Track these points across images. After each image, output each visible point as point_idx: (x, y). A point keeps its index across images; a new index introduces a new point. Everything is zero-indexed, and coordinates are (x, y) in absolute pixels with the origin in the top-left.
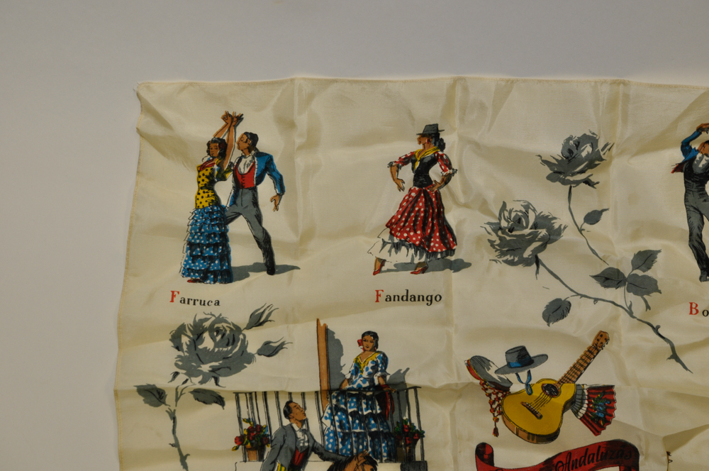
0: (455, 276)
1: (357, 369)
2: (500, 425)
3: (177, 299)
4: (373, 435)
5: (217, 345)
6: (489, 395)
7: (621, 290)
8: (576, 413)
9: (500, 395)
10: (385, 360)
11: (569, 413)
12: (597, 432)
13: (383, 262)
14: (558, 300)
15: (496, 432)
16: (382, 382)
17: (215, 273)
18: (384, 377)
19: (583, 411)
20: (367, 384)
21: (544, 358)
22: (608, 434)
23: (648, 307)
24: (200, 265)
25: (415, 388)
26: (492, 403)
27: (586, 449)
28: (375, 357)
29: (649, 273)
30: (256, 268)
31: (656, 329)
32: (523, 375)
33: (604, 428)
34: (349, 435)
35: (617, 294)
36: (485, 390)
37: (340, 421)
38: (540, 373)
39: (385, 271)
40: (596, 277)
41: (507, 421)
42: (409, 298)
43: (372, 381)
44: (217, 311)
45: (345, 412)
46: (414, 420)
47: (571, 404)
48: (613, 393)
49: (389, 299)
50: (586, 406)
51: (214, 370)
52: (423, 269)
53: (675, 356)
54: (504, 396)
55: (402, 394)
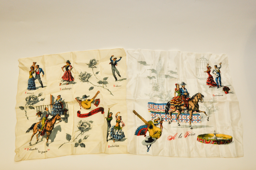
0: (74, 85)
1: (57, 100)
2: (81, 107)
3: (26, 93)
4: (60, 111)
5: (33, 100)
6: (79, 102)
7: (102, 84)
8: (93, 103)
9: (80, 102)
10: (61, 99)
11: (92, 103)
12: (97, 106)
13: (61, 84)
14: (92, 87)
15: (81, 109)
16: (60, 102)
17: (33, 88)
18: (61, 101)
19: (94, 103)
20: (58, 102)
21: (89, 96)
22: (99, 106)
23: (106, 86)
24: (30, 87)
25: (67, 103)
26: (80, 104)
27: (96, 109)
28: (60, 99)
29: (106, 81)
30: (40, 87)
31: (108, 90)
32: (85, 99)
33: (98, 105)
34: (56, 111)
35: (102, 85)
36: (78, 101)
37: (54, 110)
38: (88, 99)
40: (98, 82)
41: (82, 106)
42: (66, 89)
43: (59, 102)
44: (33, 94)
45: (55, 108)
46: (67, 108)
47: (92, 102)
48: (99, 100)
49: (62, 89)
50: (95, 102)
51: (32, 103)
52: (68, 84)
53: (111, 94)
54: (81, 102)
55: (64, 104)
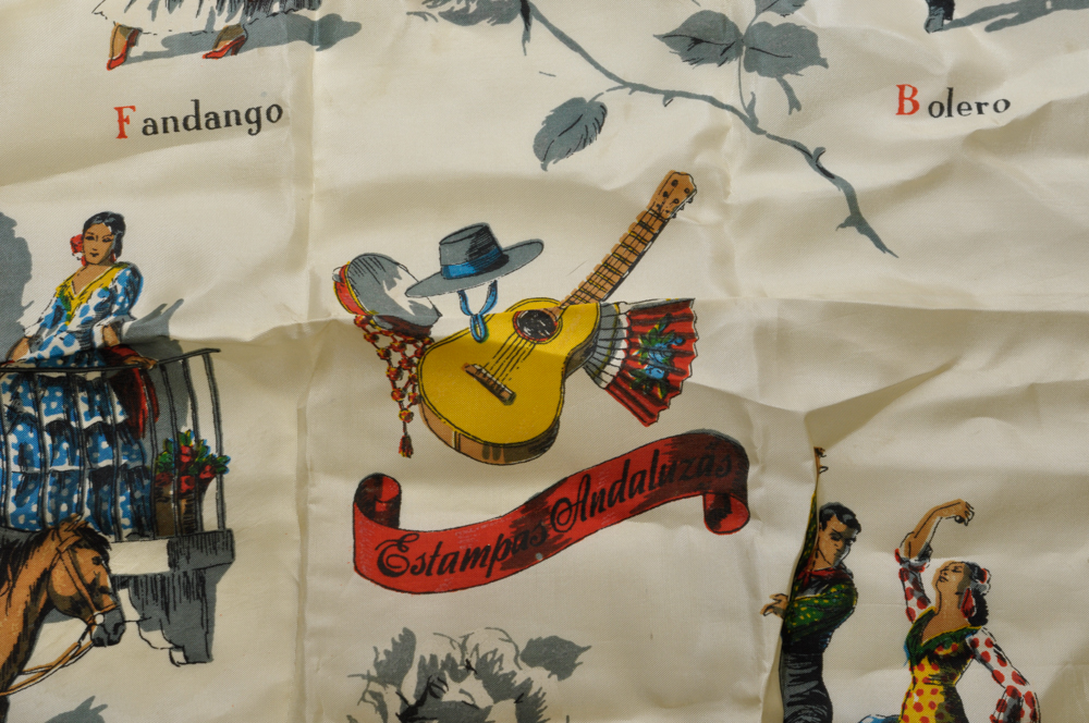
0: (321, 58)
1: (60, 313)
2: (417, 428)
6: (385, 355)
7: (733, 66)
8: (596, 376)
9: (410, 350)
10: (134, 283)
11: (580, 377)
12: (648, 418)
13: (133, 35)
14: (576, 103)
15: (406, 447)
16: (112, 339)
18: (116, 326)
19: (612, 369)
20: (76, 347)
21: (534, 247)
22: (676, 420)
23: (794, 104)
25: (206, 353)
26: (394, 376)
27: (625, 461)
28: (113, 278)
29: (799, 17)
31: (814, 158)
32: (477, 296)
33: (664, 405)
34: (38, 479)
35: (721, 79)
36: (373, 338)
37: (22, 447)
39: (139, 59)
40: (668, 38)
41: (433, 415)
42: (203, 121)
43: (87, 336)
45: (34, 423)
46: (207, 434)
48: (690, 318)
49: (151, 128)
50: (620, 354)
52: (235, 42)
53: (856, 221)
55: (174, 370)
